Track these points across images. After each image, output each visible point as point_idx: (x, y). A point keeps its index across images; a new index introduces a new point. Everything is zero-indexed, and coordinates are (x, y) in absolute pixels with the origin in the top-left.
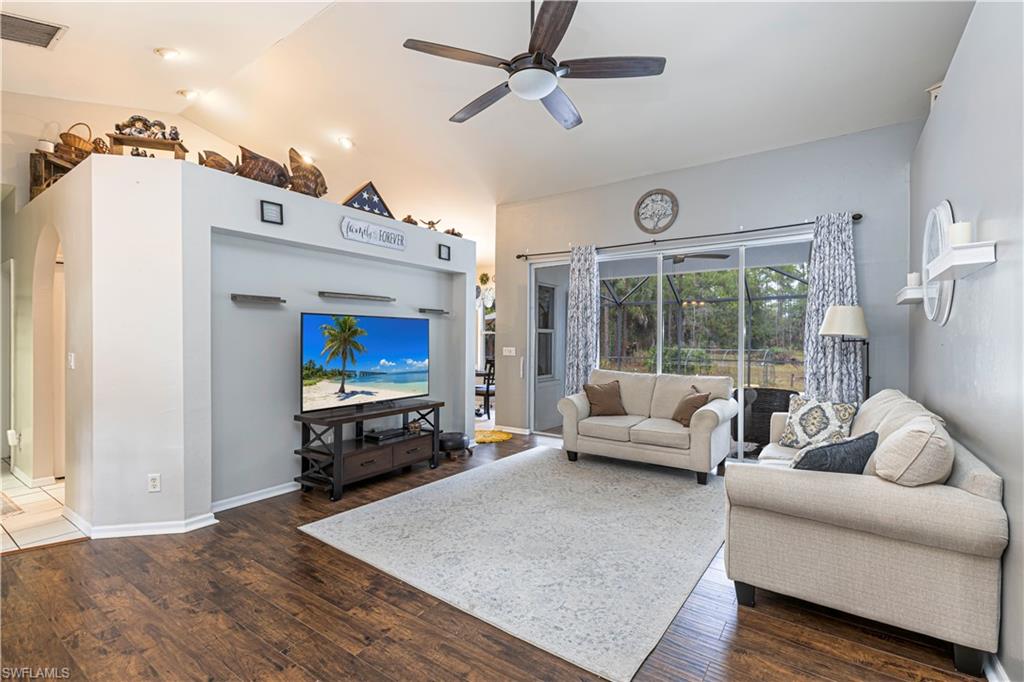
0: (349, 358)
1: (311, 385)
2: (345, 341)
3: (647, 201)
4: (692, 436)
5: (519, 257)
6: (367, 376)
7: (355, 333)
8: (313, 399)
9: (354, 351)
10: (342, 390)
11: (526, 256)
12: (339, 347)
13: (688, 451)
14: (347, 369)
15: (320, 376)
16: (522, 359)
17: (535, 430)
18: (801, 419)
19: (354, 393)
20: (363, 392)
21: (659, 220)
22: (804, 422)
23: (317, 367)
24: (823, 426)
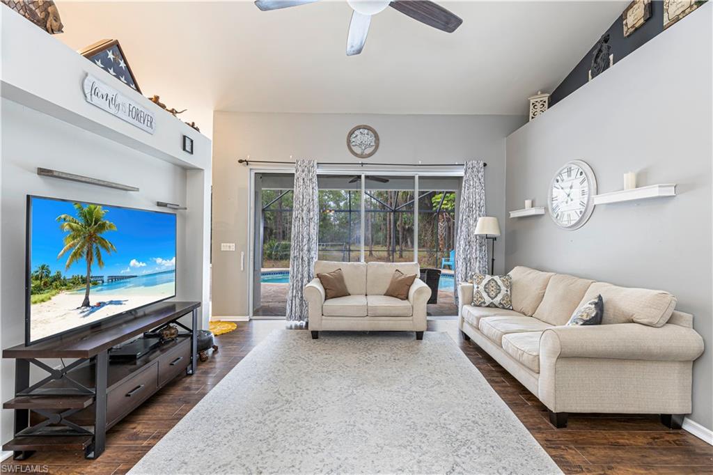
0: (95, 258)
1: (43, 301)
2: (91, 238)
3: (357, 132)
4: (414, 307)
5: (241, 161)
6: (116, 281)
7: (102, 226)
8: (46, 322)
9: (102, 251)
10: (86, 304)
11: (247, 162)
12: (82, 247)
13: (411, 318)
14: (92, 274)
15: (57, 288)
16: (243, 253)
17: (254, 315)
18: (485, 288)
19: (100, 305)
20: (111, 303)
21: (365, 149)
22: (487, 290)
23: (53, 274)
24: (498, 291)
